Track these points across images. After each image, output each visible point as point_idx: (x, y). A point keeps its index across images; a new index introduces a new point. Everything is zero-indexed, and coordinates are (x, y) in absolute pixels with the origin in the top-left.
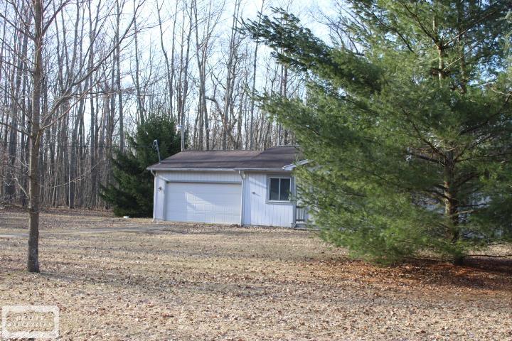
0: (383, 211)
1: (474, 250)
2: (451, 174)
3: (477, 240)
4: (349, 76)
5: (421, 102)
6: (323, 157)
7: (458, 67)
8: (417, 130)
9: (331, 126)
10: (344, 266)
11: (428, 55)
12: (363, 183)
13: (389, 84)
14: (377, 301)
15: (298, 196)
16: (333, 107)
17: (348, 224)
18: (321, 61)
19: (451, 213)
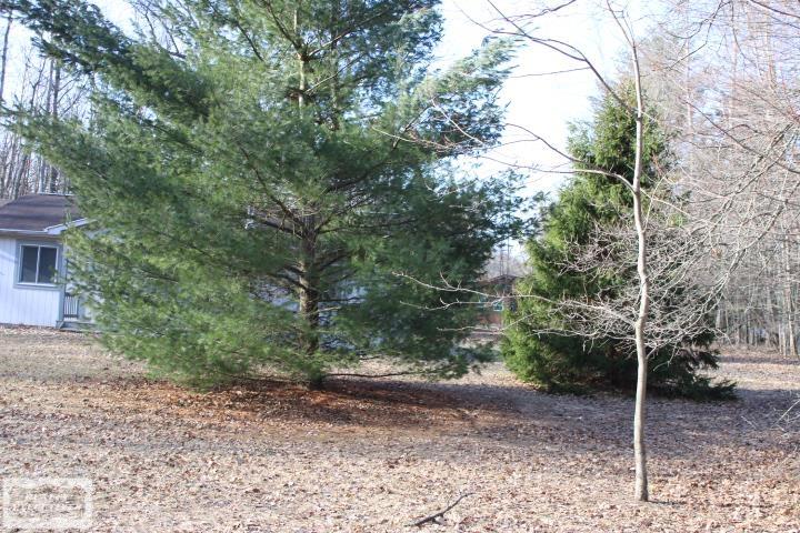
0: (204, 304)
1: (341, 366)
2: (309, 250)
3: (344, 352)
4: (160, 89)
5: (269, 138)
6: (112, 216)
7: (328, 90)
8: (262, 181)
9: (127, 165)
10: (139, 391)
11: (284, 67)
12: (174, 260)
13: (222, 106)
14: (189, 444)
15: (69, 277)
16: (133, 136)
17: (147, 323)
18: (114, 61)
19: (308, 311)
